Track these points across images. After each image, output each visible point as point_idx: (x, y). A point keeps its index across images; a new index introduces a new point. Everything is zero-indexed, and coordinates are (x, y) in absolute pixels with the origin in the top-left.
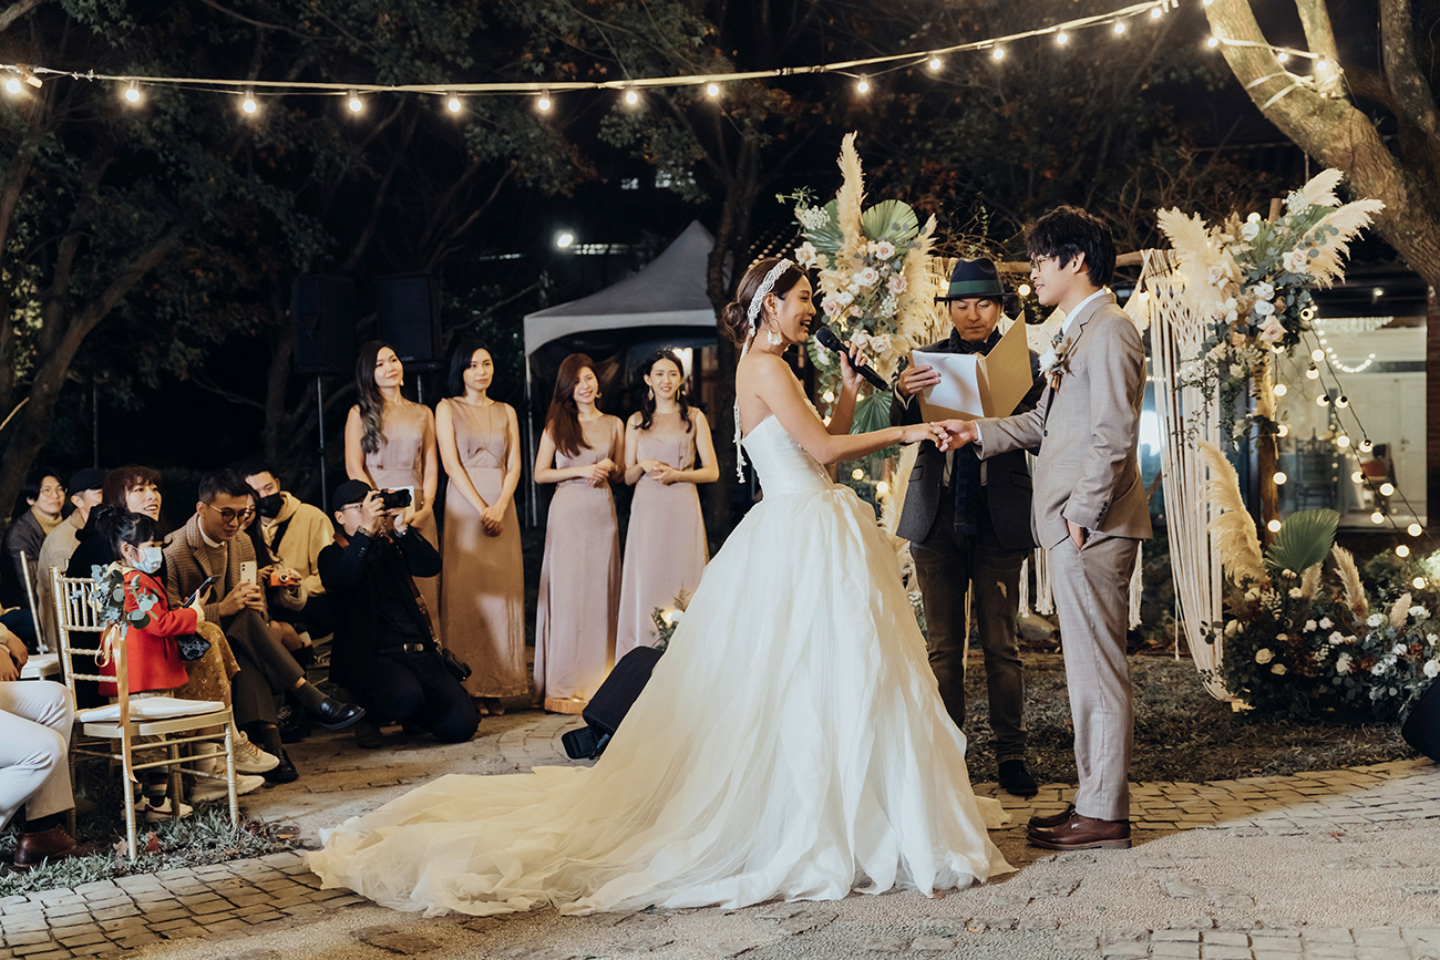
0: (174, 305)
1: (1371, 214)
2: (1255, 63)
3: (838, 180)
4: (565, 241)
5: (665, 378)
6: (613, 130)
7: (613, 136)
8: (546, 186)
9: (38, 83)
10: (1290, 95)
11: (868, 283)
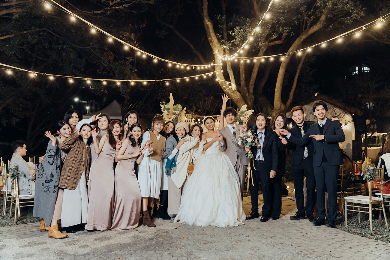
0: (13, 110)
1: (252, 112)
2: (224, 84)
3: (169, 100)
4: (76, 100)
5: (137, 133)
6: (113, 85)
7: (112, 86)
8: (96, 94)
9: (36, 75)
10: (229, 89)
11: (174, 117)
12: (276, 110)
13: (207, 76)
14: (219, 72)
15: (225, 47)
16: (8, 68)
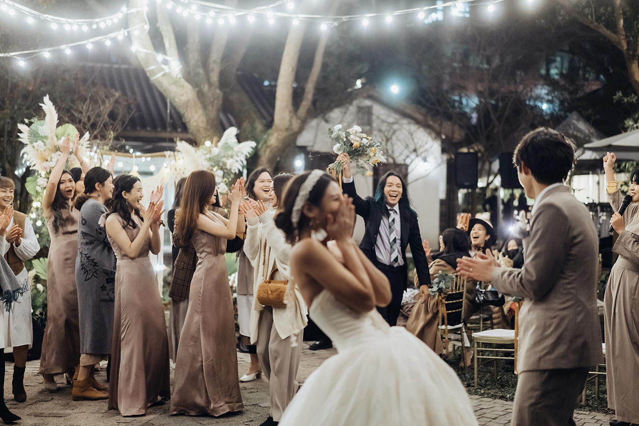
2: (150, 60)
10: (164, 75)
12: (278, 130)
13: (114, 40)
14: (140, 31)
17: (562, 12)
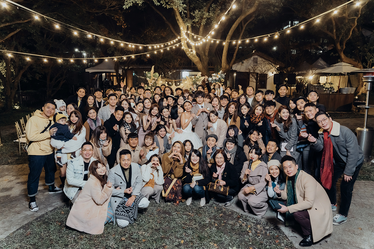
2: (187, 51)
3: (151, 70)
10: (191, 55)
11: (154, 82)
13: (176, 46)
14: (184, 43)
15: (188, 24)
16: (44, 57)
17: (317, 28)
